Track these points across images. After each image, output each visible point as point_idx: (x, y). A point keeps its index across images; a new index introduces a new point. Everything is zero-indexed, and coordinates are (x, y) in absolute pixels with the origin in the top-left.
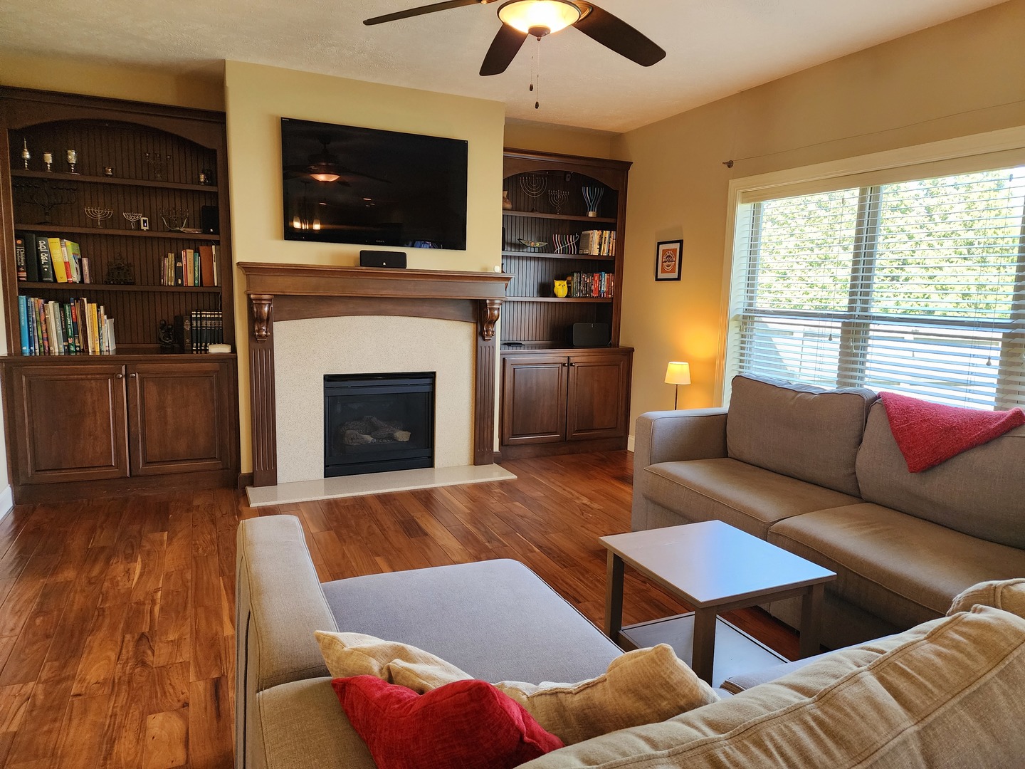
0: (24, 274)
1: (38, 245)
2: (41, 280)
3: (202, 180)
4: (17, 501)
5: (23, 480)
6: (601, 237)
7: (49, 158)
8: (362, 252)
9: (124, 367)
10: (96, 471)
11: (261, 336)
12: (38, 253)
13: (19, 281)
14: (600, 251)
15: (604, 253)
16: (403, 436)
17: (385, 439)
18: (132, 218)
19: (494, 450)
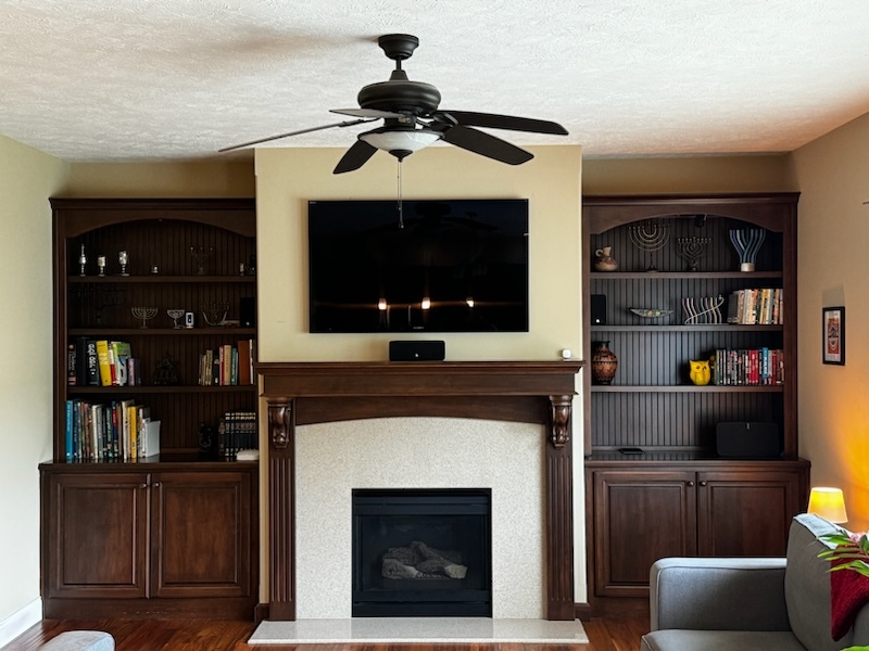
0: (74, 379)
1: (88, 349)
2: (88, 385)
3: (242, 270)
4: (45, 616)
5: (52, 593)
6: (758, 299)
7: (102, 261)
8: (392, 343)
9: (149, 476)
10: (117, 589)
11: (278, 443)
12: (88, 356)
13: (68, 386)
14: (758, 318)
15: (766, 319)
16: (456, 571)
17: (434, 573)
18: (175, 314)
19: (576, 601)
